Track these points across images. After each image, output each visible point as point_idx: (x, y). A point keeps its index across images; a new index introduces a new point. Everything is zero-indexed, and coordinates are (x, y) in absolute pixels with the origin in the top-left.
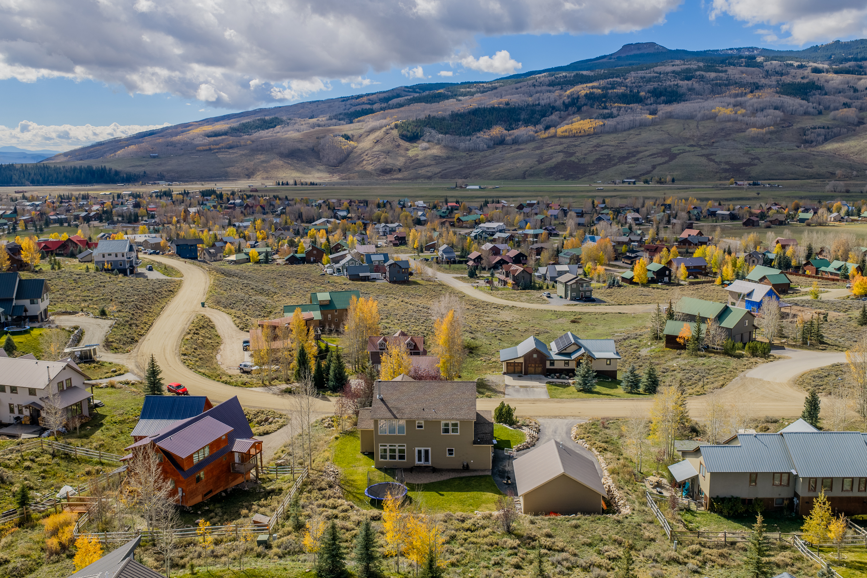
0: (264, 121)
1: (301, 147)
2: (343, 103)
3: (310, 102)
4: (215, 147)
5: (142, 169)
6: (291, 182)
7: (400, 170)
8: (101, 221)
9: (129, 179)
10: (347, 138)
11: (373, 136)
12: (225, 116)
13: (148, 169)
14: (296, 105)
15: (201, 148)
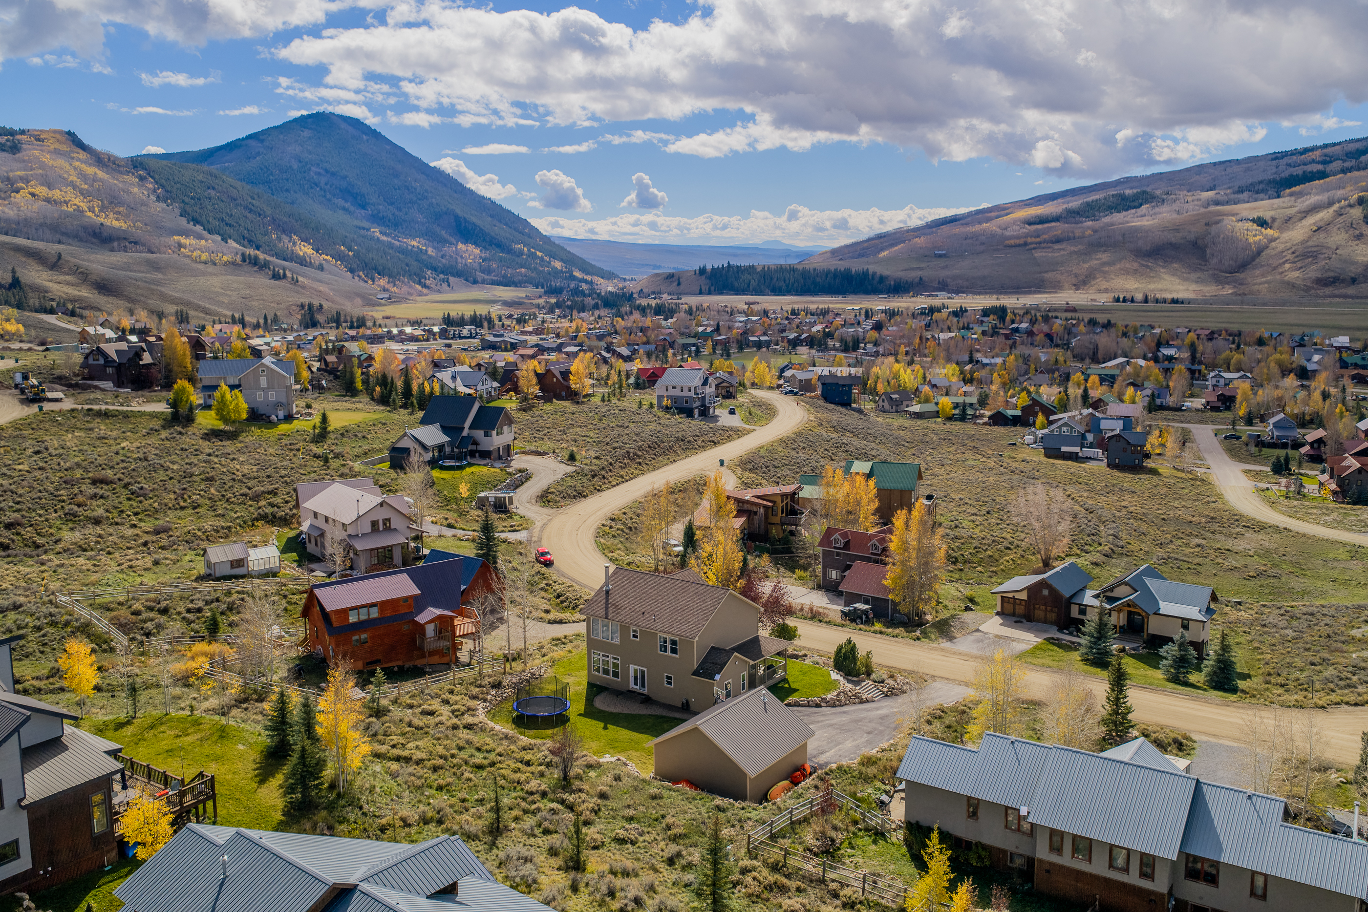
0: (1123, 198)
1: (1173, 240)
2: (1274, 163)
3: (1215, 164)
4: (1033, 240)
5: (919, 273)
6: (1139, 296)
7: (1354, 281)
8: (811, 347)
9: (898, 288)
10: (1262, 223)
11: (1311, 220)
12: (1067, 191)
13: (926, 274)
14: (1187, 170)
15: (1012, 242)
